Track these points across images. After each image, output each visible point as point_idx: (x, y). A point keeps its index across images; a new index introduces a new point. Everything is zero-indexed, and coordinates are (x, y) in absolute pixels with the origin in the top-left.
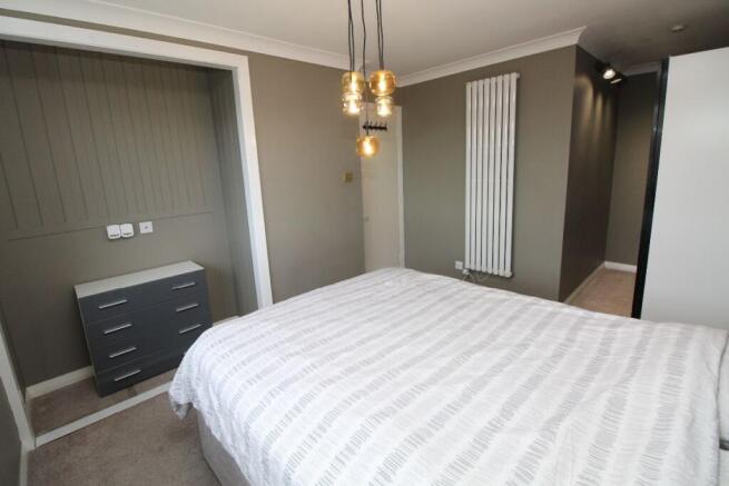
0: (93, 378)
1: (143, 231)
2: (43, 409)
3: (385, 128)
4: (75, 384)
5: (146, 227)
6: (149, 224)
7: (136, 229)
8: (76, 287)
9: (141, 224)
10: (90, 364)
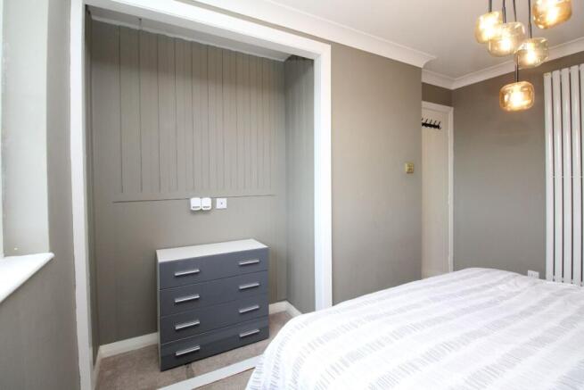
0: (156, 346)
1: (219, 206)
2: (109, 373)
3: (438, 127)
4: (139, 350)
5: (222, 203)
6: (225, 200)
7: (214, 203)
8: (158, 252)
9: (218, 200)
10: (156, 331)
